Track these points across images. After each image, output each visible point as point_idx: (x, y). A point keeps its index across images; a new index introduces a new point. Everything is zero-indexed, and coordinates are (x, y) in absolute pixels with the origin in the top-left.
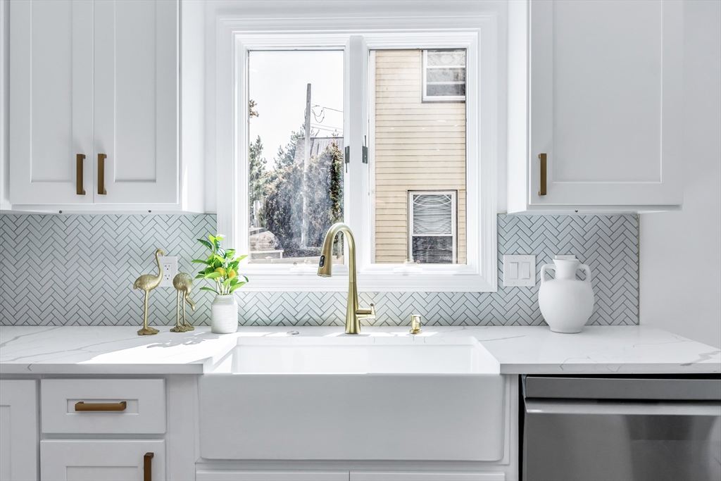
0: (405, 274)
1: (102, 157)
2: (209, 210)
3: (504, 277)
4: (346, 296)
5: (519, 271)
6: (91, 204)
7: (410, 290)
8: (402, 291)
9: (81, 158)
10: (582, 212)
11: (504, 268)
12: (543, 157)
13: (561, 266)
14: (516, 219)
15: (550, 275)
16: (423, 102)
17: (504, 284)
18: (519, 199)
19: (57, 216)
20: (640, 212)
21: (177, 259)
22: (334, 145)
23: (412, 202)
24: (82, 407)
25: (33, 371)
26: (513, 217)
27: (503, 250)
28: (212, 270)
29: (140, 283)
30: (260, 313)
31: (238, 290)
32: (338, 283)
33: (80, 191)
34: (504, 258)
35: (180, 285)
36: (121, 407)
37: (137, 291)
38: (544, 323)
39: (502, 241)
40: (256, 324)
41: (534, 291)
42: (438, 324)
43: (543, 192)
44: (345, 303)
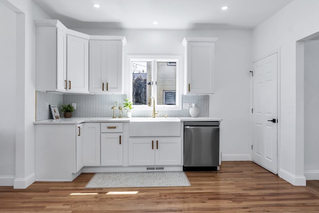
0: (164, 107)
1: (107, 84)
2: (125, 94)
3: (183, 107)
4: (153, 111)
5: (186, 106)
6: (105, 93)
7: (165, 110)
8: (163, 110)
9: (103, 84)
10: (198, 95)
11: (183, 106)
12: (189, 84)
13: (193, 105)
14: (186, 96)
15: (192, 107)
16: (168, 65)
17: (183, 109)
18: (185, 92)
19: (94, 95)
20: (209, 95)
21: (118, 104)
22: (140, 76)
23: (164, 94)
24: (109, 128)
25: (100, 121)
26: (185, 96)
27: (183, 102)
28: (127, 105)
29: (113, 108)
30: (135, 115)
31: (131, 110)
32: (151, 108)
33: (103, 90)
34: (183, 104)
35: (120, 108)
36: (115, 128)
37: (112, 109)
38: (191, 116)
39: (183, 100)
40: (134, 117)
41: (189, 110)
42: (170, 117)
43: (189, 91)
44: (153, 113)
